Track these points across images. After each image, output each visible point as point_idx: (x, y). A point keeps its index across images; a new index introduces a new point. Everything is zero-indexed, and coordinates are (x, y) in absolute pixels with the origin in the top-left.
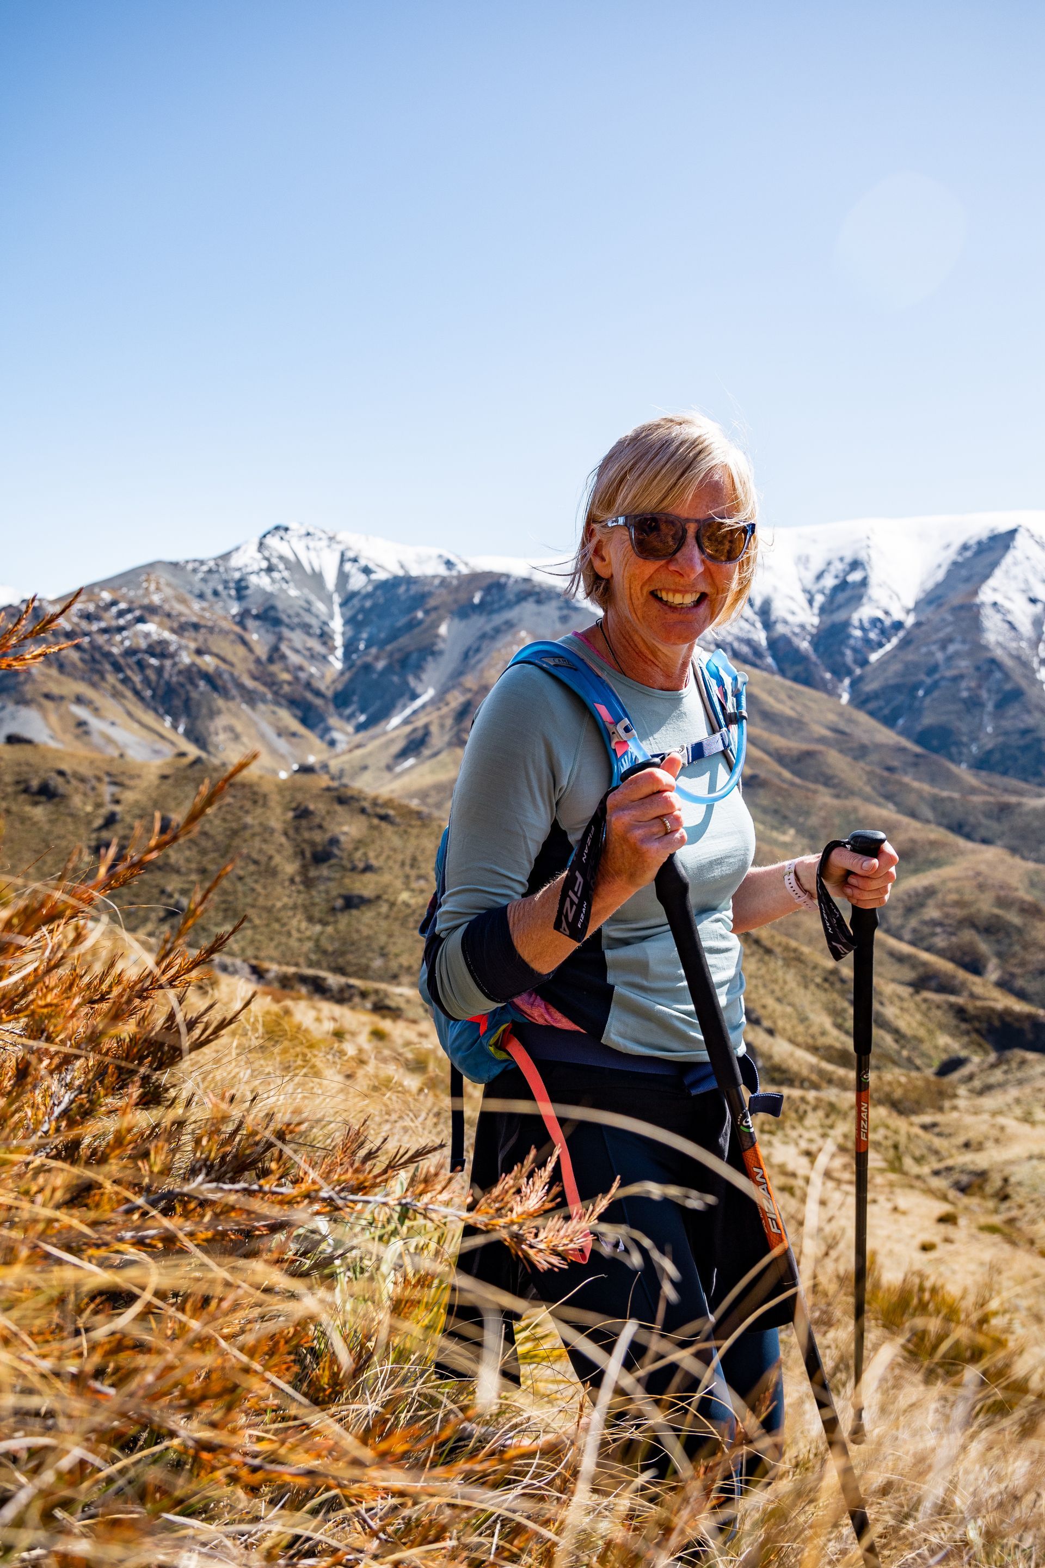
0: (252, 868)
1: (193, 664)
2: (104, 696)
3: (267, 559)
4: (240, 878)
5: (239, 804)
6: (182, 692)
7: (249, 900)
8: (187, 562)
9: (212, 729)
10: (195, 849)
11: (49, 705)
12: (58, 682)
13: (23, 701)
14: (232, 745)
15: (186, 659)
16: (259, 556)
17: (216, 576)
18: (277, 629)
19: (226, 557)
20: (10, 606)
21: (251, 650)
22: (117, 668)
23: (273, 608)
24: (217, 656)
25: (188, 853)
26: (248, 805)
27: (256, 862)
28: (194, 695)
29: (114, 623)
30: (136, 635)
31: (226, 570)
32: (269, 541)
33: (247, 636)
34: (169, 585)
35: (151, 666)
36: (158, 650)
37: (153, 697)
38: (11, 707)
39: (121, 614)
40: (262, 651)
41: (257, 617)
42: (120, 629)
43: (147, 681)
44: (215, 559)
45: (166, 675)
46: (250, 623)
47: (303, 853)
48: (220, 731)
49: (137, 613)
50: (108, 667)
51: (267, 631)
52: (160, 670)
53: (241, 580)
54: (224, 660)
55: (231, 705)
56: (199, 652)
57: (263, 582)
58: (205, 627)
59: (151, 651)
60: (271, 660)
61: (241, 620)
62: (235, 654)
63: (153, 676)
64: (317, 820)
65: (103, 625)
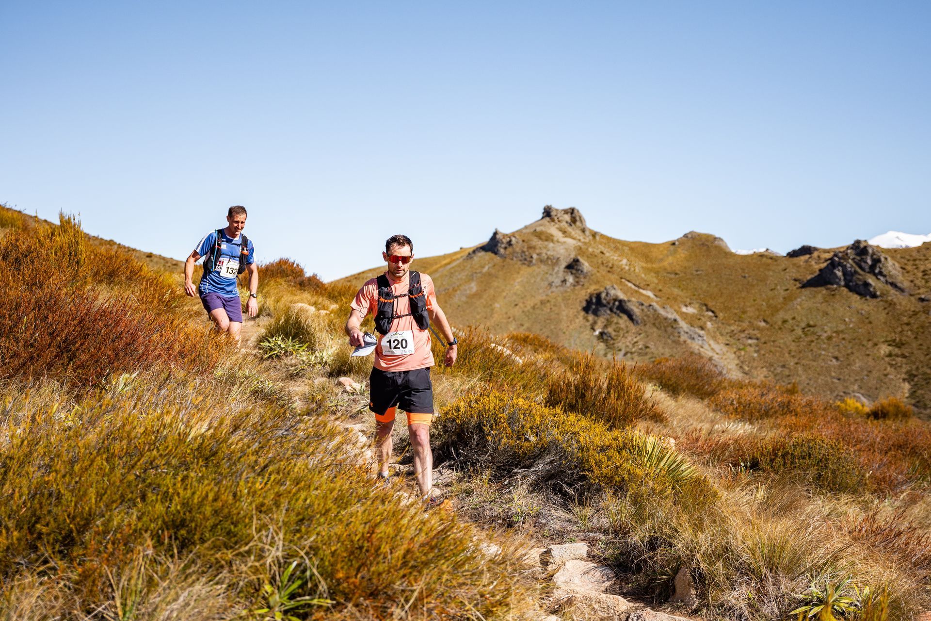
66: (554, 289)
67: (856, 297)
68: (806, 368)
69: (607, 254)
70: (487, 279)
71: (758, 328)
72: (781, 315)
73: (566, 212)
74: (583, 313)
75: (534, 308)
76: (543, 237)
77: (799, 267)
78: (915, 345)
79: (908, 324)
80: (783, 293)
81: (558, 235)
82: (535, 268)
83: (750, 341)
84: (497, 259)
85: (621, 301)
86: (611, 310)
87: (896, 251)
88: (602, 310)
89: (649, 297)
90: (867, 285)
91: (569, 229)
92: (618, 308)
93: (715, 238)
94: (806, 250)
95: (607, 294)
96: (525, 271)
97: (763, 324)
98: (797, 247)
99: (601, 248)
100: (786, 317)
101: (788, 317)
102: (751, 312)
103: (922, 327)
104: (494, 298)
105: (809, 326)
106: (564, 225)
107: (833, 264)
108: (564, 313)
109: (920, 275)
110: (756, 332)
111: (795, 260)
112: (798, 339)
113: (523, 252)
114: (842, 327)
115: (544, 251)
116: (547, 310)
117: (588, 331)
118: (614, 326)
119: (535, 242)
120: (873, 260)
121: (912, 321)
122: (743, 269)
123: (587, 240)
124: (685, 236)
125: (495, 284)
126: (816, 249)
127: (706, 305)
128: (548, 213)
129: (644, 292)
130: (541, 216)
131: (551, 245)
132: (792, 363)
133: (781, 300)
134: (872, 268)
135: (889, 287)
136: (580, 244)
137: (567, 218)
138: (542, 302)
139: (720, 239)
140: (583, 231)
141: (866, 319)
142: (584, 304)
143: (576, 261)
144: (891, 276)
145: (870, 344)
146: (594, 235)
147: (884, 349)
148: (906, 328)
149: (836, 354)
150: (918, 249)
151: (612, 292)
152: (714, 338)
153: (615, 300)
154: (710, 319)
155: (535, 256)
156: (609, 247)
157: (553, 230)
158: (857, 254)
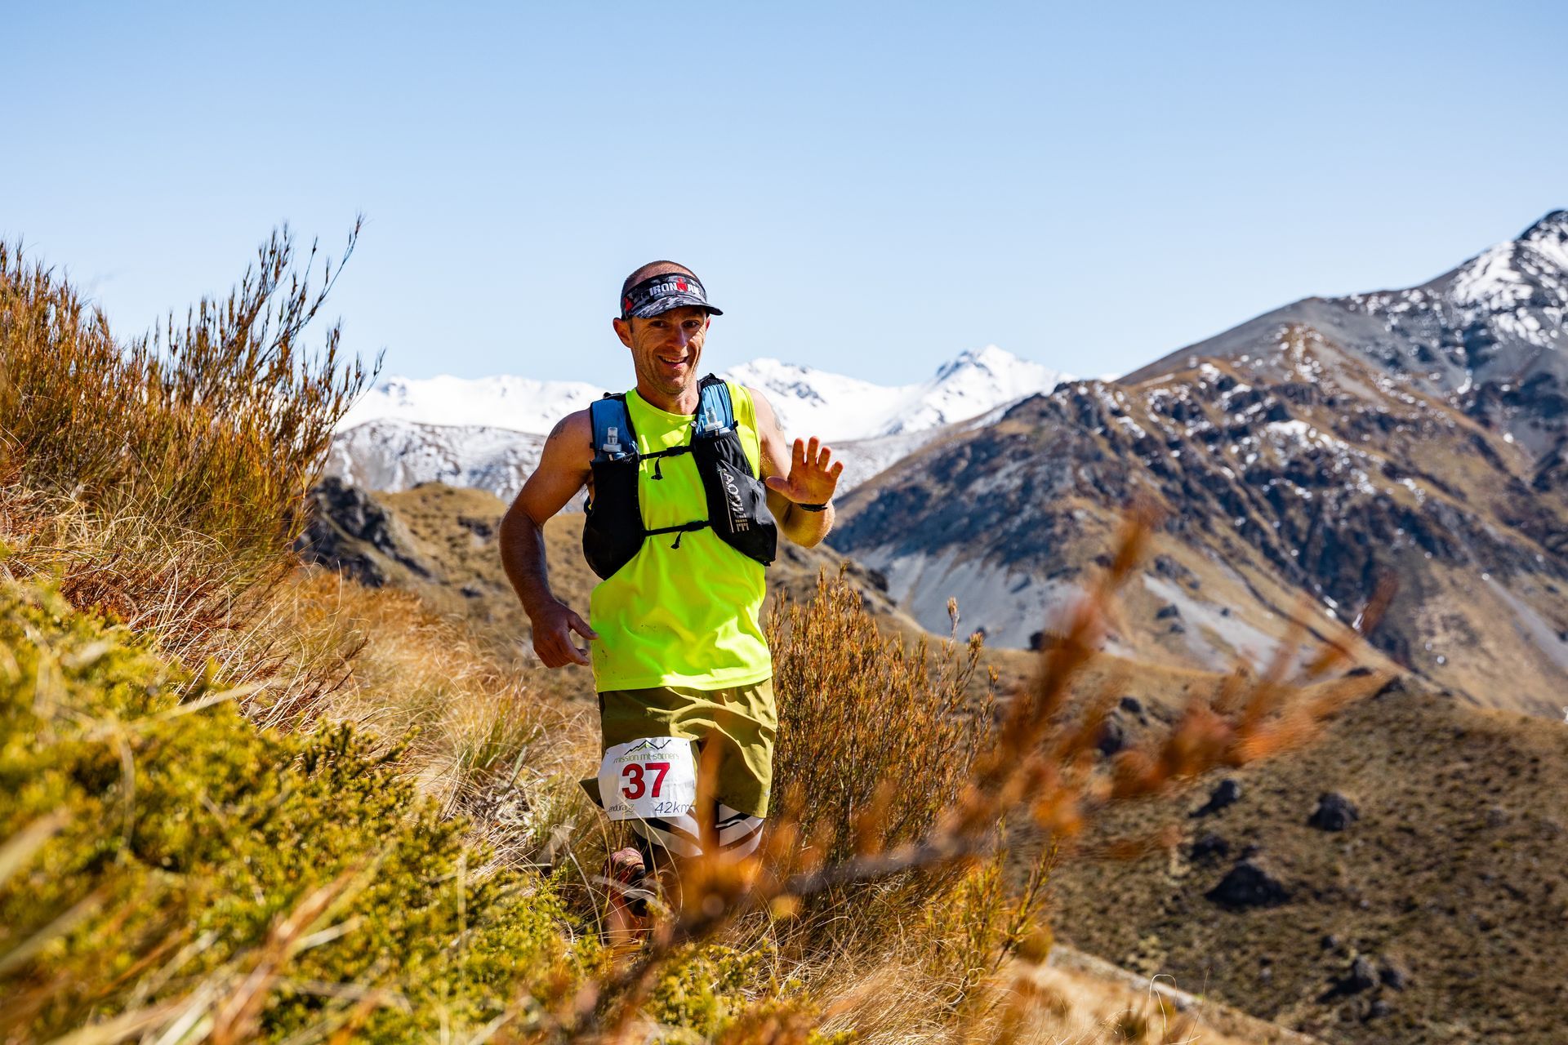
0: (1510, 906)
1: (1381, 496)
2: (1209, 559)
3: (1532, 282)
4: (1486, 927)
5: (1479, 775)
6: (1359, 548)
7: (1505, 972)
8: (1367, 297)
9: (1420, 623)
10: (1389, 862)
13: (1059, 571)
14: (1463, 656)
15: (1366, 485)
16: (1514, 276)
17: (1426, 322)
18: (1555, 422)
19: (1447, 280)
20: (1038, 396)
21: (1500, 466)
22: (1233, 506)
23: (1546, 378)
24: (1428, 478)
25: (1374, 867)
26: (1499, 778)
27: (1516, 895)
28: (1383, 556)
29: (1226, 422)
30: (1266, 442)
31: (1445, 308)
32: (1536, 244)
33: (1491, 438)
34: (1329, 345)
35: (1296, 499)
36: (1311, 471)
37: (1301, 560)
38: (1039, 583)
39: (1237, 405)
40: (1523, 467)
41: (1512, 398)
42: (1238, 433)
43: (1289, 530)
44: (1421, 288)
45: (1327, 518)
46: (1497, 411)
48: (1439, 629)
49: (1270, 401)
50: (1216, 505)
51: (1535, 425)
52: (1314, 510)
53: (1476, 326)
54: (1443, 487)
55: (1458, 574)
56: (1392, 472)
57: (1527, 326)
58: (1404, 422)
59: (1296, 474)
60: (1542, 483)
61: (1478, 405)
62: (1466, 473)
63: (1301, 522)
65: (1205, 425)
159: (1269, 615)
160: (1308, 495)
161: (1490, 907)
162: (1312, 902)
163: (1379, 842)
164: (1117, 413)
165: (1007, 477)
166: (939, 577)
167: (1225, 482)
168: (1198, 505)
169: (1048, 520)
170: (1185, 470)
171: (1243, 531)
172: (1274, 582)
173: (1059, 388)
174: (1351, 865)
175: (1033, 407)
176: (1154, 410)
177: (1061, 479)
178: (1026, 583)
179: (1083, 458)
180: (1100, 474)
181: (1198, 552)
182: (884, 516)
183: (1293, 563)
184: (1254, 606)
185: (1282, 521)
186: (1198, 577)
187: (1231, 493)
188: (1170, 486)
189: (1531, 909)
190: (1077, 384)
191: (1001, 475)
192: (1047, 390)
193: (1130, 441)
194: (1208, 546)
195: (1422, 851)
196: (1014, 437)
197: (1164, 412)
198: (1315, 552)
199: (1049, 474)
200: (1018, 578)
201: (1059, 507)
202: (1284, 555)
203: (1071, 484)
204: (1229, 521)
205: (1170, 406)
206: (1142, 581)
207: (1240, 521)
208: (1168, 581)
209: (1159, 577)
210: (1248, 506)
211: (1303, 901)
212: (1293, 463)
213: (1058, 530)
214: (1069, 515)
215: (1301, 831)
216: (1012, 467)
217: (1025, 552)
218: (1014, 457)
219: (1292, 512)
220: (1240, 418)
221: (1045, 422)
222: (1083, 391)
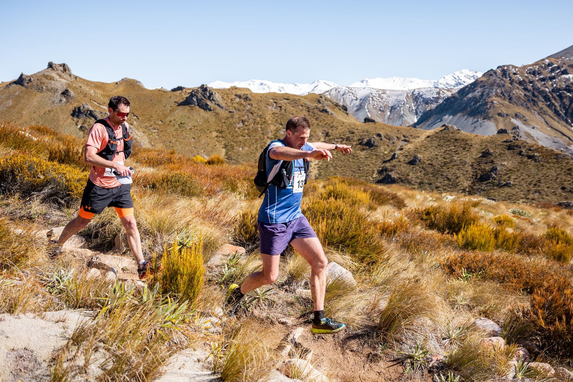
0: (446, 182)
2: (533, 113)
5: (456, 150)
11: (500, 119)
12: (507, 107)
13: (487, 117)
20: (492, 70)
22: (547, 98)
26: (460, 150)
27: (449, 179)
29: (549, 75)
30: (560, 81)
35: (567, 96)
37: (566, 114)
38: (481, 121)
39: (553, 70)
42: (551, 78)
43: (563, 105)
47: (477, 176)
49: (563, 69)
50: (541, 98)
52: (572, 99)
59: (568, 89)
63: (567, 103)
64: (492, 158)
65: (542, 77)
66: (55, 105)
67: (202, 111)
68: (181, 143)
69: (83, 88)
70: (18, 99)
71: (158, 125)
72: (169, 118)
73: (60, 65)
74: (71, 117)
75: (45, 114)
76: (49, 78)
77: (177, 96)
78: (227, 132)
79: (225, 123)
80: (169, 108)
81: (56, 77)
82: (45, 93)
83: (154, 131)
84: (23, 88)
85: (91, 111)
86: (86, 115)
87: (219, 90)
88: (81, 115)
89: (105, 109)
90: (207, 105)
91: (63, 74)
92: (89, 114)
93: (137, 81)
94: (180, 88)
95: (84, 107)
96: (39, 95)
97: (160, 123)
98: (176, 87)
99: (80, 84)
100: (171, 120)
101: (172, 119)
102: (155, 117)
103: (230, 124)
104: (22, 109)
105: (181, 123)
106: (59, 72)
107: (192, 95)
108: (61, 117)
109: (230, 101)
110: (157, 126)
111: (175, 93)
112: (176, 130)
113: (38, 85)
114: (196, 124)
115: (49, 85)
116: (52, 114)
117: (74, 126)
118: (87, 123)
119: (44, 80)
120: (210, 94)
121: (226, 121)
122: (151, 97)
123: (72, 80)
124: (123, 80)
125: (23, 101)
126: (184, 88)
127: (133, 113)
128: (50, 65)
129: (102, 107)
130: (47, 67)
131: (53, 82)
132: (174, 141)
133: (169, 111)
134: (209, 97)
135: (217, 106)
136: (68, 82)
137: (61, 68)
138: (49, 111)
139: (140, 82)
140: (70, 75)
141: (207, 121)
142: (72, 112)
143: (67, 91)
144: (217, 101)
145: (209, 132)
146: (76, 78)
147: (215, 134)
148: (224, 124)
149: (194, 136)
150: (229, 90)
151: (86, 107)
152: (138, 129)
153: (88, 110)
154: (135, 120)
155: (44, 87)
156: (84, 84)
157: (54, 74)
158: (203, 91)
159: (549, 129)
160: (571, 95)
161: (441, 183)
162: (401, 183)
163: (423, 168)
164: (515, 74)
165: (477, 93)
166: (456, 120)
167: (546, 93)
168: (535, 99)
169: (486, 104)
170: (534, 89)
171: (549, 106)
172: (555, 120)
173: (498, 68)
174: (413, 173)
175: (490, 74)
176: (527, 73)
177: (492, 92)
178: (478, 121)
179: (499, 86)
180: (503, 90)
181: (531, 112)
182: (445, 105)
183: (563, 114)
184: (545, 126)
185: (561, 102)
186: (528, 118)
187: (547, 95)
188: (528, 94)
189: (451, 183)
190: (504, 66)
191: (476, 92)
192: (495, 68)
193: (518, 82)
194: (534, 110)
195: (432, 169)
196: (482, 81)
197: (530, 73)
198: (570, 111)
199: (489, 91)
200: (476, 120)
201: (489, 100)
202: (561, 112)
203: (494, 94)
204: (546, 103)
205: (532, 71)
206: (510, 119)
207: (548, 103)
208: (518, 119)
209: (516, 119)
210: (551, 99)
211: (398, 183)
212: (567, 86)
213: (488, 106)
214: (492, 102)
215: (405, 165)
216: (480, 89)
217: (479, 113)
218: (481, 87)
219: (565, 100)
220: (553, 74)
221: (491, 77)
222: (506, 68)
